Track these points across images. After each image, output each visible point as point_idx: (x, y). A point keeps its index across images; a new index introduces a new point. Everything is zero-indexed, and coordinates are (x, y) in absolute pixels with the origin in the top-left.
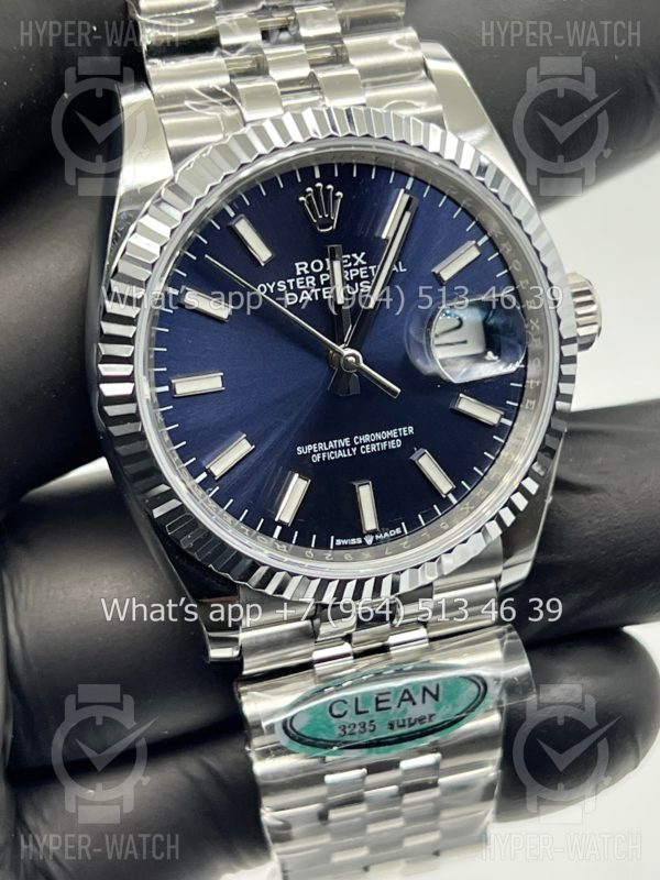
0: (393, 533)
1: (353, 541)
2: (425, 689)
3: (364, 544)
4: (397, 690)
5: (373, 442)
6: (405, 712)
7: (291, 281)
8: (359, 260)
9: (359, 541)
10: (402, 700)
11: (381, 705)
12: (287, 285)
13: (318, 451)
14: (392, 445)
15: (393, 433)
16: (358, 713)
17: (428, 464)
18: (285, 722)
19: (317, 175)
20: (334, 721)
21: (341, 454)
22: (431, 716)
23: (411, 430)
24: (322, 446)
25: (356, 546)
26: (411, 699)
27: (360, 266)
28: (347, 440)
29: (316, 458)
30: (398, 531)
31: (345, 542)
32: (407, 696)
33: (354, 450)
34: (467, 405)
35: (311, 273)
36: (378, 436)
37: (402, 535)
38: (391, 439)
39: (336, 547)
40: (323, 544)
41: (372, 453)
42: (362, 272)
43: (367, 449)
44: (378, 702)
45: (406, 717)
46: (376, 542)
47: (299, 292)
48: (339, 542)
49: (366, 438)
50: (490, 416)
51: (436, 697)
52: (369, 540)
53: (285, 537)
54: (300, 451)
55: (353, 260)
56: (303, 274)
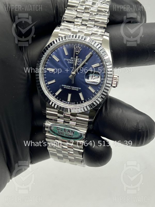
0: (72, 103)
1: (66, 102)
2: (72, 131)
3: (67, 103)
4: (68, 129)
5: (74, 88)
6: (68, 133)
7: (70, 60)
8: (81, 60)
9: (67, 102)
10: (68, 131)
11: (65, 131)
12: (69, 60)
13: (65, 86)
14: (77, 90)
15: (77, 88)
16: (61, 130)
17: (81, 95)
18: (50, 127)
19: (79, 45)
20: (57, 130)
21: (68, 88)
22: (72, 136)
23: (80, 89)
24: (66, 86)
25: (66, 103)
26: (70, 132)
27: (81, 61)
28: (70, 86)
29: (64, 87)
30: (73, 103)
31: (65, 102)
32: (69, 131)
33: (71, 88)
34: (90, 88)
35: (73, 60)
36: (75, 88)
37: (74, 104)
38: (77, 89)
39: (63, 102)
40: (61, 101)
41: (73, 90)
42: (81, 62)
43: (72, 89)
44: (64, 130)
45: (69, 134)
46: (69, 104)
47: (70, 62)
48: (64, 101)
49: (73, 87)
50: (93, 91)
51: (74, 133)
52: (68, 103)
53: (56, 97)
54: (62, 85)
55: (80, 60)
56: (72, 59)
